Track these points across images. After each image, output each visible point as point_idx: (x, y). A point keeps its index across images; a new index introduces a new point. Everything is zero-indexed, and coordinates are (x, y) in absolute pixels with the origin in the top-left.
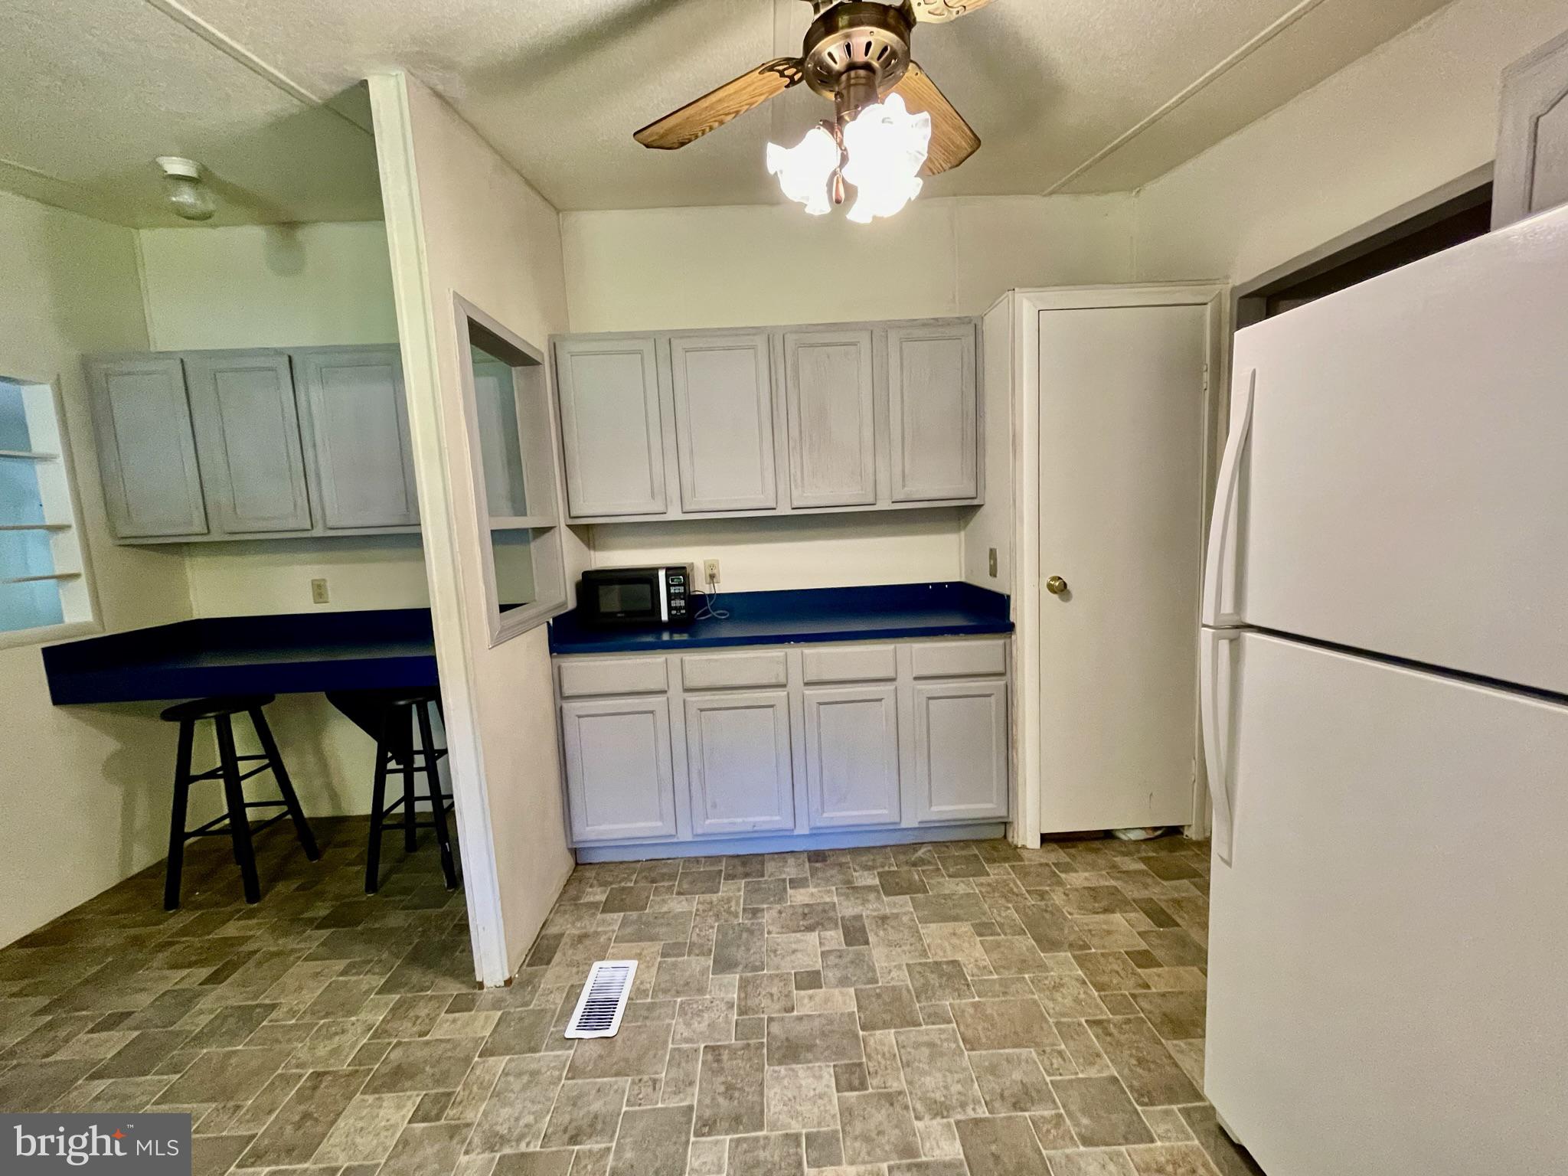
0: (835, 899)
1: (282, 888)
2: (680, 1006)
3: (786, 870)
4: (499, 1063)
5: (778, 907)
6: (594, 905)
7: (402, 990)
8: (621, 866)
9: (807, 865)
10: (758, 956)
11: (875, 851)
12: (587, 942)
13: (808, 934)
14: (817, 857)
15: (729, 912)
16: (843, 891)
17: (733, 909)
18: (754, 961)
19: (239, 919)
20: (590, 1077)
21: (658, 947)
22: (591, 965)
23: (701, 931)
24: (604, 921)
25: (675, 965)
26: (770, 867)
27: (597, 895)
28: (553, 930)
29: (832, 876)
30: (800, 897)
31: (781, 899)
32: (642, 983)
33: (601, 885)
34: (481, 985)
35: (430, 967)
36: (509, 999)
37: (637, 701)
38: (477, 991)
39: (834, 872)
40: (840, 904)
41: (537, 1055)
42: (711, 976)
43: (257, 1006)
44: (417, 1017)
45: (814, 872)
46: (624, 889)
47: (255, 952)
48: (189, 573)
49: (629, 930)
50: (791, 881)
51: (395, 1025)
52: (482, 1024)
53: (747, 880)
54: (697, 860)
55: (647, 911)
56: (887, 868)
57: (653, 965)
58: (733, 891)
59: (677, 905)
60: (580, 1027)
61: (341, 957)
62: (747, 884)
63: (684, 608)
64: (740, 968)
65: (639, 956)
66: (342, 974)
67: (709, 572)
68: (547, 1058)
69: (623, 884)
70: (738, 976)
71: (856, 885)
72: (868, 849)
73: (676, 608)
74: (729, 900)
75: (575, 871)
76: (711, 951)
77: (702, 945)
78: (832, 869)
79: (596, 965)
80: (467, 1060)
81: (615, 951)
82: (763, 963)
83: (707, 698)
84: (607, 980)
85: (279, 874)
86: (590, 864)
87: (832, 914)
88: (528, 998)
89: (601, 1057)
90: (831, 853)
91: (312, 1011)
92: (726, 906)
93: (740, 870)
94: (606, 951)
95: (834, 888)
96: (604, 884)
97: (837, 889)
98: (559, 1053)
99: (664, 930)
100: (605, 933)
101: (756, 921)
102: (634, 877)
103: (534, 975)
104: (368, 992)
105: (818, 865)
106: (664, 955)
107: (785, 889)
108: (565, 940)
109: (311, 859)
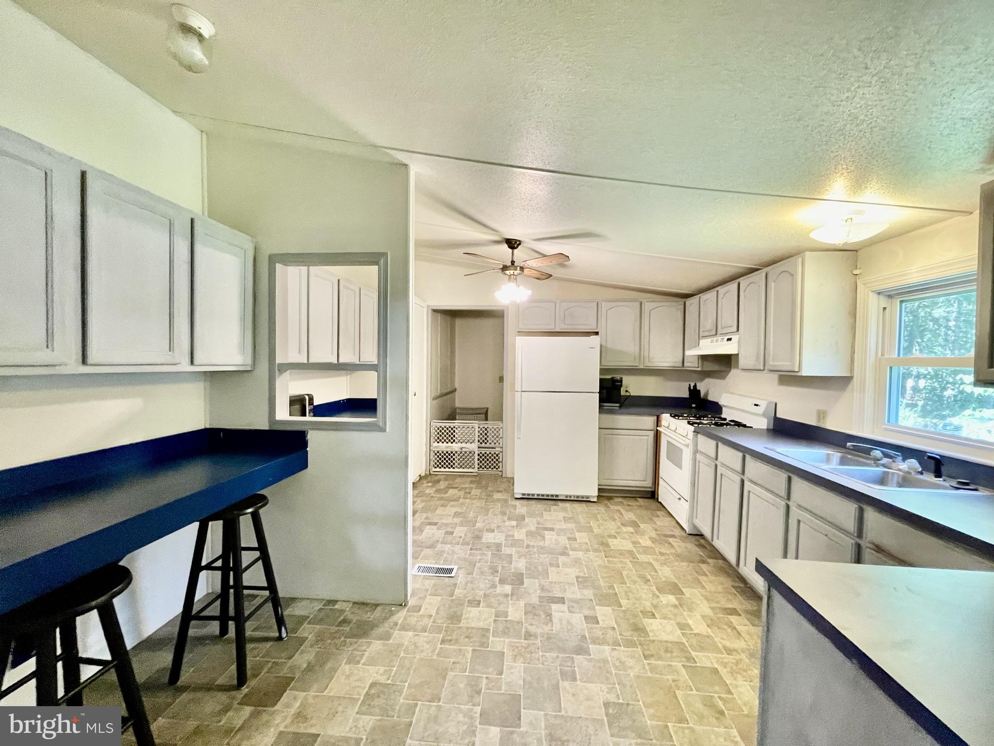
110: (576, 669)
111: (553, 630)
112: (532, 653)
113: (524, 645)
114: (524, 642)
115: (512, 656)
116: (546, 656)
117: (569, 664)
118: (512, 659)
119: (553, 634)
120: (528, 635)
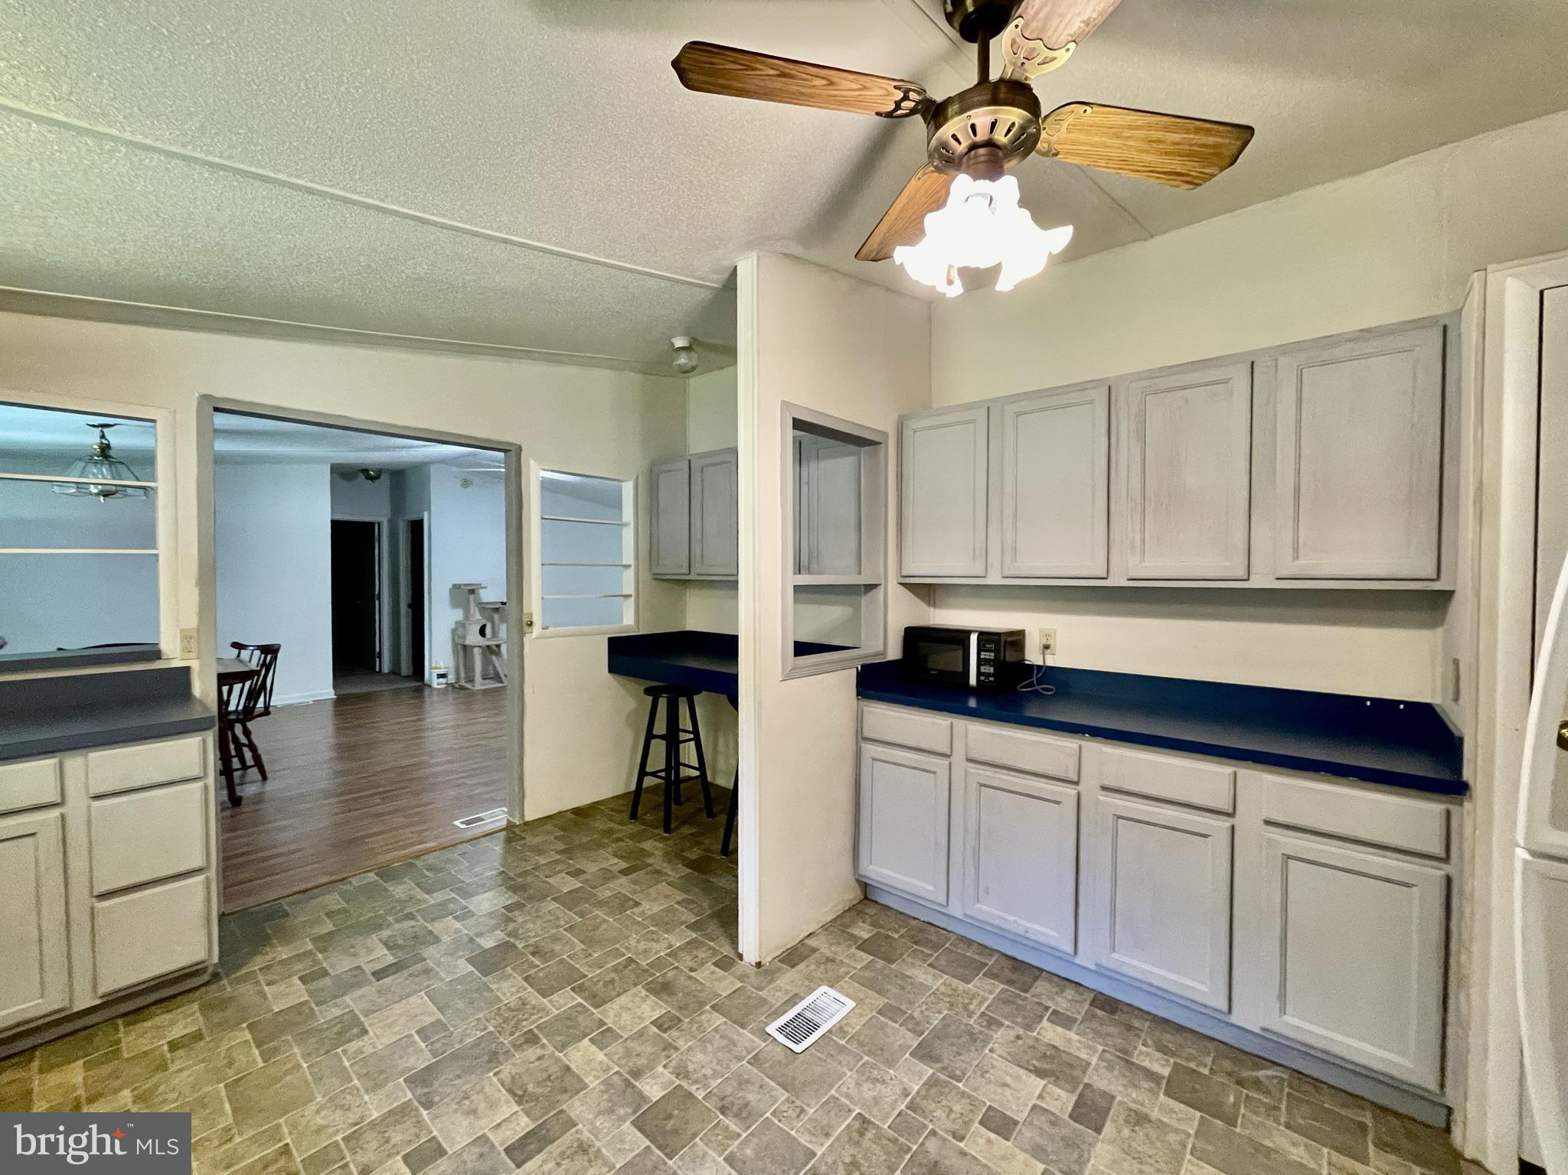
0: (1094, 1060)
1: (686, 830)
2: (863, 1065)
3: (1057, 998)
4: (718, 1020)
5: (1021, 1031)
6: (854, 938)
7: (699, 933)
8: (899, 916)
9: (1087, 1006)
10: (964, 1066)
11: (1190, 1036)
12: (830, 966)
13: (1033, 1077)
14: (1106, 1004)
15: (965, 1008)
16: (1108, 1056)
17: (972, 1007)
18: (957, 1068)
19: (655, 840)
20: (762, 1073)
21: (882, 1001)
22: (820, 985)
23: (927, 1009)
24: (854, 955)
25: (883, 1026)
26: (1041, 987)
27: (863, 931)
28: (812, 942)
29: (1108, 1034)
30: (1051, 1033)
31: (1029, 1027)
32: (847, 1024)
33: (872, 925)
34: (741, 957)
35: (722, 926)
36: (753, 979)
37: (922, 758)
38: (737, 960)
39: (1112, 1030)
40: (1096, 1069)
41: (742, 1031)
42: (907, 1055)
43: (632, 899)
44: (697, 957)
45: (1089, 1017)
46: (888, 937)
47: (650, 865)
48: (688, 599)
49: (868, 974)
50: (1055, 1012)
51: (682, 954)
52: (725, 984)
53: (1006, 987)
54: (969, 942)
55: (893, 966)
56: (1192, 1065)
57: (866, 1015)
58: (985, 990)
59: (921, 974)
60: (780, 1030)
61: (685, 892)
62: (1003, 991)
63: (993, 675)
64: (939, 1065)
65: (860, 1002)
66: (678, 903)
67: (1044, 642)
68: (747, 1037)
69: (890, 933)
70: (931, 1071)
71: (1134, 1060)
72: (1181, 1029)
73: (984, 674)
74: (973, 997)
75: (860, 902)
76: (922, 1034)
77: (918, 1024)
78: (1115, 1026)
79: (824, 988)
80: (702, 1004)
81: (846, 986)
82: (964, 1074)
83: (988, 773)
84: (822, 1005)
85: (687, 821)
86: (876, 902)
87: (1077, 1073)
88: (764, 984)
89: (779, 1062)
90: (1126, 1009)
91: (652, 918)
92: (966, 1001)
93: (1007, 973)
94: (838, 982)
95: (1101, 1048)
96: (873, 924)
97: (1104, 1051)
98: (756, 1040)
99: (895, 990)
100: (849, 966)
101: (987, 1032)
102: (903, 931)
103: (779, 970)
104: (682, 923)
105: (1100, 1013)
106: (880, 1012)
107: (1041, 1017)
108: (816, 954)
109: (709, 817)
110: (423, 1045)
111: (495, 1074)
112: (505, 1022)
113: (524, 1023)
114: (526, 1026)
115: (530, 1002)
116: (481, 1031)
117: (438, 1045)
118: (526, 999)
119: (489, 1070)
120: (531, 1039)
